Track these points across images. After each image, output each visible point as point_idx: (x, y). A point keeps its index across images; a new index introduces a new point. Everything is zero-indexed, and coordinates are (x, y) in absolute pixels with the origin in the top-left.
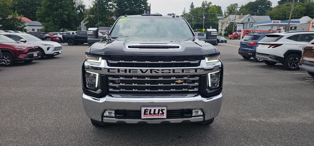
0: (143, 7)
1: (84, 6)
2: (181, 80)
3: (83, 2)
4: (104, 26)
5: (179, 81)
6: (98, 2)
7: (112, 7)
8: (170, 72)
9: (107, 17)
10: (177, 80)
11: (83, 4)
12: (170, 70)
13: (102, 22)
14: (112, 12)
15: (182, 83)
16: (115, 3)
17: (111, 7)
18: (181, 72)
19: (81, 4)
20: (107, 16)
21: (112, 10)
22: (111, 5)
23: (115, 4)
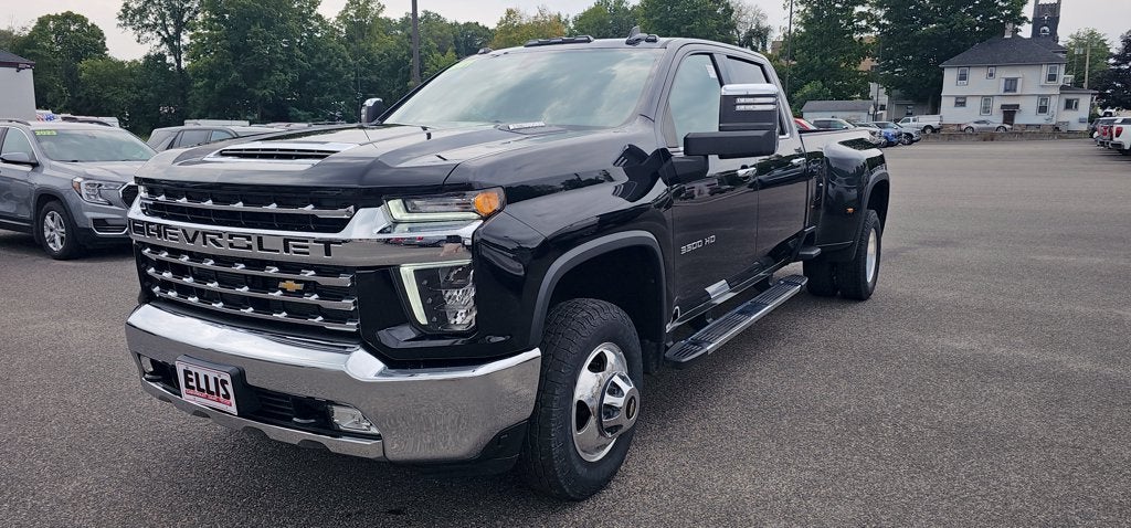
0: (1003, 9)
1: (767, 30)
2: (297, 281)
3: (765, 18)
4: (828, 96)
5: (291, 286)
6: (815, 10)
7: (868, 22)
8: (249, 247)
9: (843, 65)
10: (284, 280)
11: (764, 24)
12: (249, 238)
13: (820, 84)
14: (867, 41)
15: (299, 293)
16: (879, 6)
17: (864, 23)
18: (281, 248)
19: (757, 26)
20: (844, 60)
21: (865, 35)
22: (862, 16)
23: (880, 13)
